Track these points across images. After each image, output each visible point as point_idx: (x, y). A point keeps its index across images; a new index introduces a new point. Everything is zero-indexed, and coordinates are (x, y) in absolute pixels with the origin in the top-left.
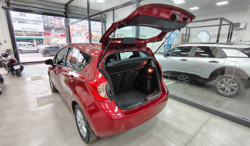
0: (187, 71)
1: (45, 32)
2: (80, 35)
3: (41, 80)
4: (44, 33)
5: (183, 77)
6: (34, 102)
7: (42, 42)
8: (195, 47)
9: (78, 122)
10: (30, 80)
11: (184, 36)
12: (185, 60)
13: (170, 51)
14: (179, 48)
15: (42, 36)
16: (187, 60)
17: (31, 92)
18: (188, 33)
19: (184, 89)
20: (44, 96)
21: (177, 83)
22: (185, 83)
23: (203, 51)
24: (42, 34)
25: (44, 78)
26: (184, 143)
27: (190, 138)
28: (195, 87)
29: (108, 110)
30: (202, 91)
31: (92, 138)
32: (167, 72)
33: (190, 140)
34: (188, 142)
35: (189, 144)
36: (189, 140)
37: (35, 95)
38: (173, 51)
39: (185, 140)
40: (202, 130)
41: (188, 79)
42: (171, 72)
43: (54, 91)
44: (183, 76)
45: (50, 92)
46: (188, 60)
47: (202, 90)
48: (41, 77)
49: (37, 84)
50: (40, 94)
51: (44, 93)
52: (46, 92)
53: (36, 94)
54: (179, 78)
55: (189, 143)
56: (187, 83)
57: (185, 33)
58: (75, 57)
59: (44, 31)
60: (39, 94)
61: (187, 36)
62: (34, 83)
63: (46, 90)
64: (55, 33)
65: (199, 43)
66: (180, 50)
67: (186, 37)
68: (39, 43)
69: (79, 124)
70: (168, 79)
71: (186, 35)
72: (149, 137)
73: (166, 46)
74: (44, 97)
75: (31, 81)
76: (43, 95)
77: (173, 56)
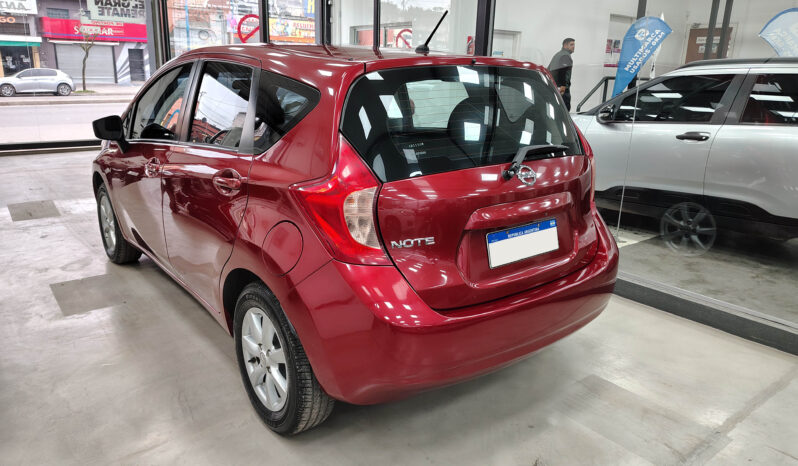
0: (704, 185)
1: (43, 15)
2: (201, 31)
3: (56, 220)
4: (39, 21)
5: (685, 213)
6: (45, 297)
7: (27, 60)
8: (745, 77)
9: (247, 358)
10: (9, 219)
11: (702, 40)
12: (700, 139)
13: (628, 100)
14: (673, 83)
15: (28, 34)
16: (707, 138)
17: (25, 263)
18: (719, 24)
19: (689, 266)
20: (80, 277)
21: (657, 244)
22: (695, 238)
23: (788, 99)
24: (27, 25)
25: (65, 212)
26: (675, 452)
27: (703, 436)
28: (735, 258)
29: (381, 302)
30: (768, 277)
31: (313, 411)
32: (613, 194)
33: (704, 442)
34: (695, 449)
35: (699, 454)
36: (697, 442)
37: (40, 271)
38: (645, 99)
39: (681, 440)
40: (756, 411)
41: (705, 223)
42: (630, 191)
43: (121, 260)
44: (684, 206)
45: (100, 264)
46: (711, 137)
47: (771, 271)
48: (53, 204)
49: (40, 233)
50: (63, 268)
51: (76, 266)
52: (85, 263)
53: (47, 269)
54: (668, 217)
55: (699, 451)
56: (704, 238)
57: (705, 24)
58: (204, 119)
59: (39, 9)
60: (58, 272)
61: (717, 40)
62: (26, 229)
63: (84, 256)
64: (102, 17)
65: (767, 61)
66: (678, 96)
67: (709, 45)
68: (12, 67)
69: (251, 369)
70: (615, 226)
71: (710, 32)
72: (531, 427)
73: (611, 83)
74: (82, 282)
75: (14, 220)
76: (78, 276)
77: (641, 118)
